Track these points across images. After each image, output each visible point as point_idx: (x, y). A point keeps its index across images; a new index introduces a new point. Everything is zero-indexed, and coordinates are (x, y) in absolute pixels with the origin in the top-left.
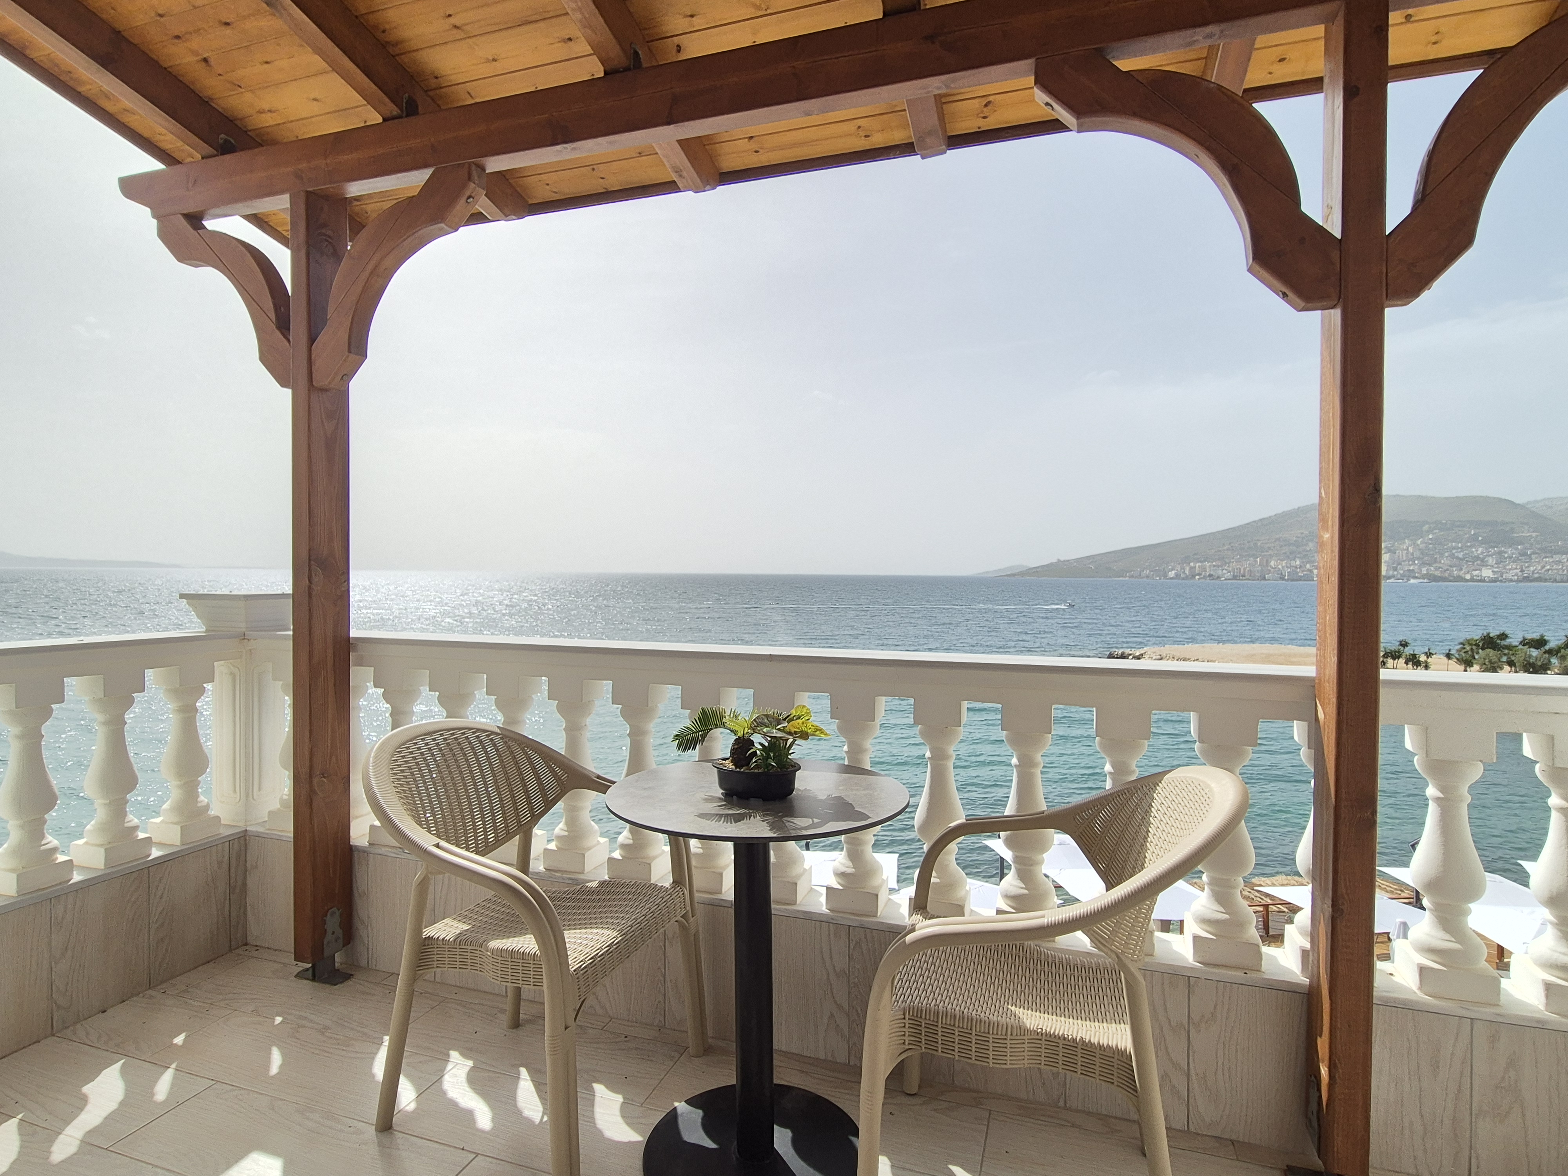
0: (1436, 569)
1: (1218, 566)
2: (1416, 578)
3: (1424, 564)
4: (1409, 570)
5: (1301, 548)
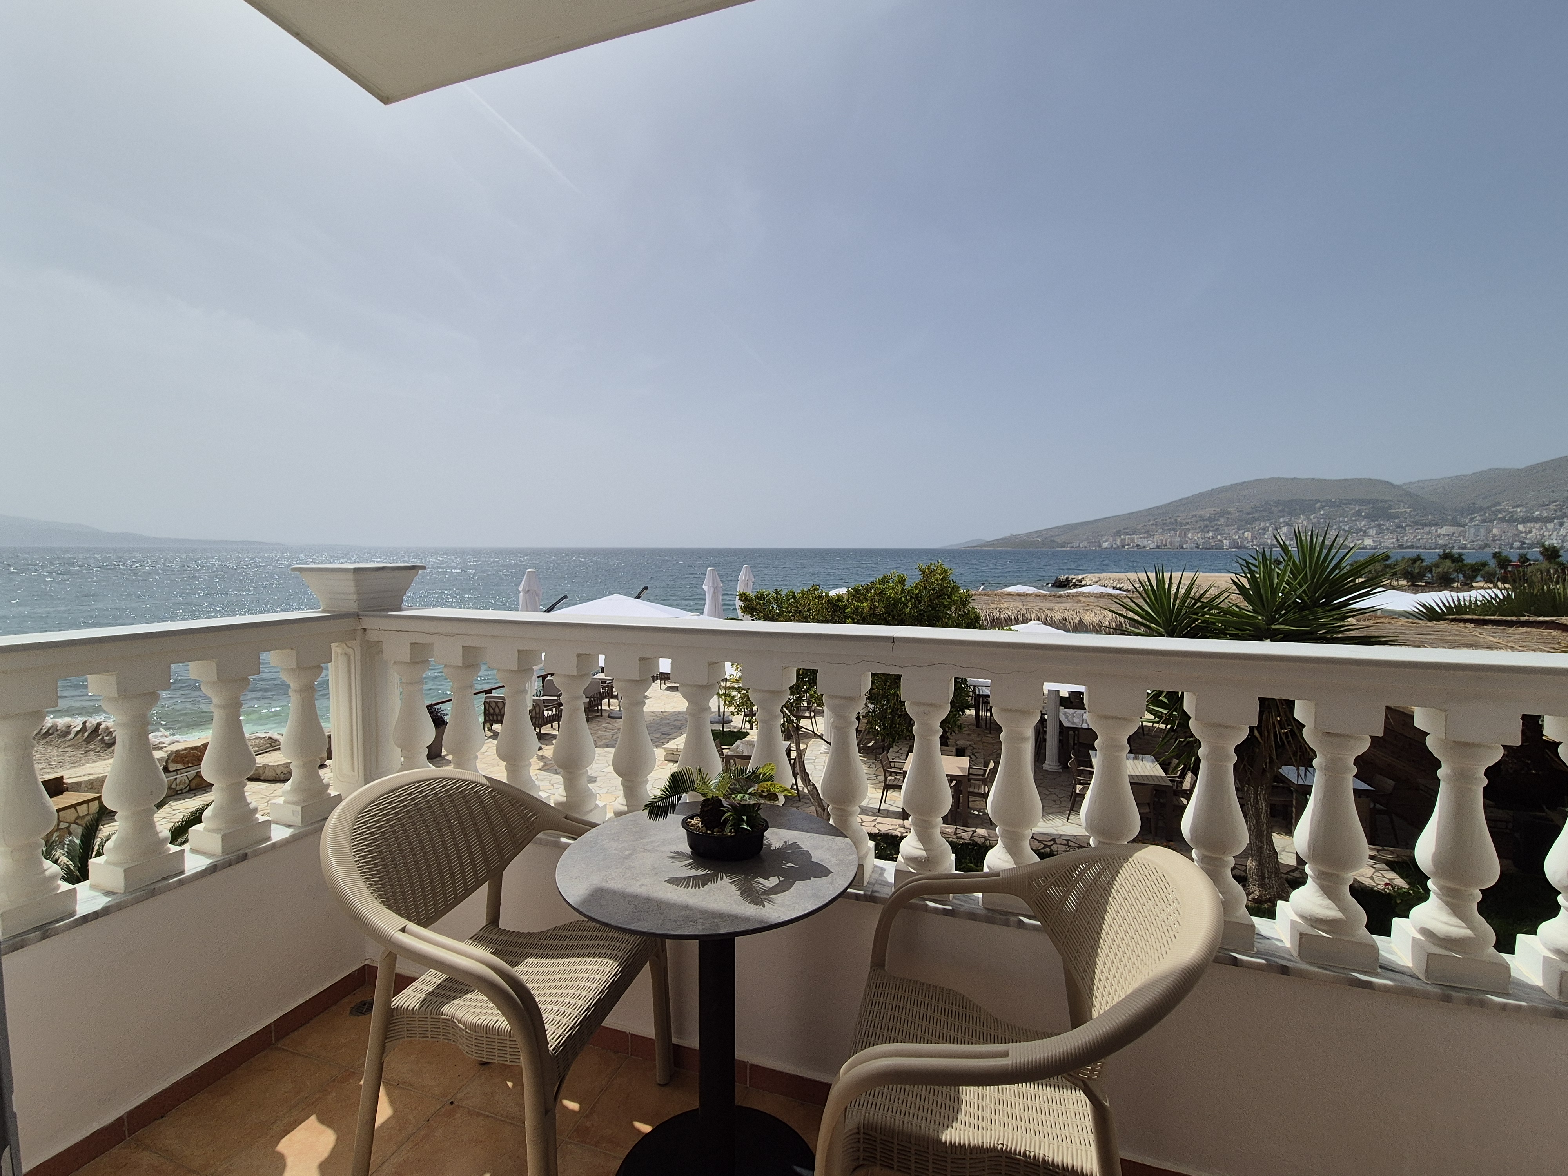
1: (1144, 538)
5: (1214, 523)
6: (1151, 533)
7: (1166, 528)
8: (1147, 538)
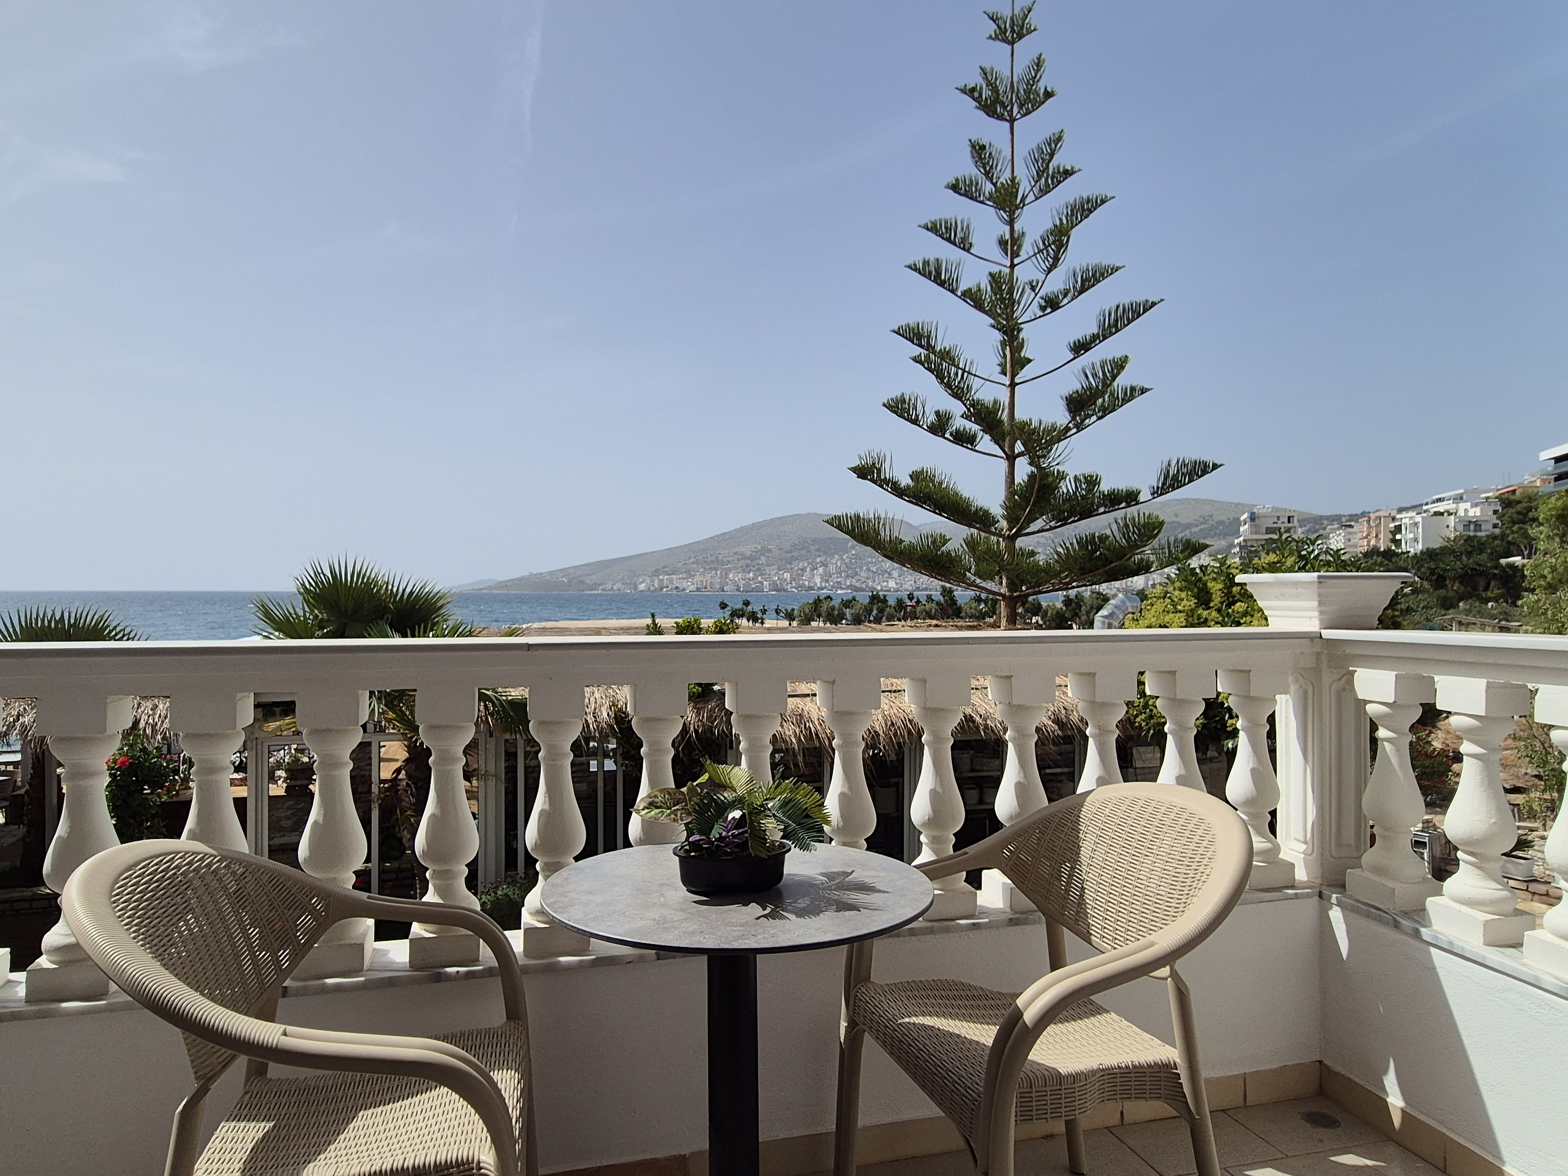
0: (857, 581)
1: (683, 578)
2: (842, 589)
3: (848, 576)
4: (837, 582)
5: (754, 563)
6: (693, 574)
7: (708, 567)
8: (687, 579)
